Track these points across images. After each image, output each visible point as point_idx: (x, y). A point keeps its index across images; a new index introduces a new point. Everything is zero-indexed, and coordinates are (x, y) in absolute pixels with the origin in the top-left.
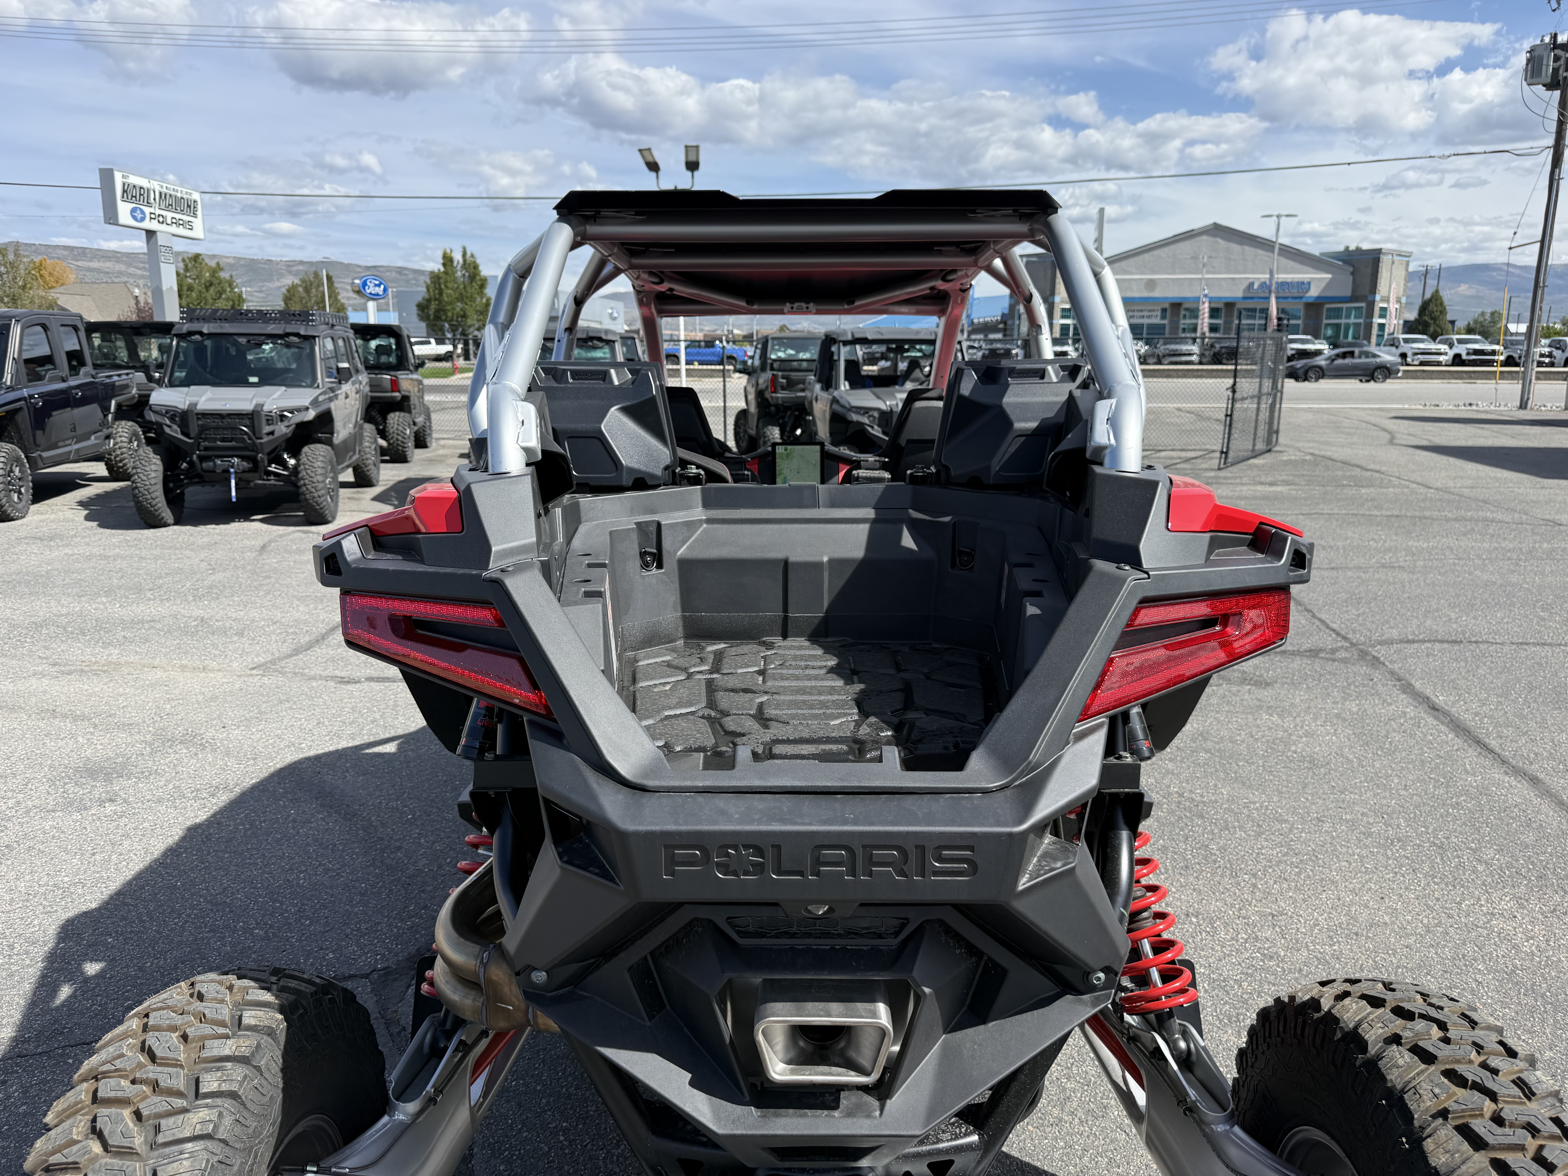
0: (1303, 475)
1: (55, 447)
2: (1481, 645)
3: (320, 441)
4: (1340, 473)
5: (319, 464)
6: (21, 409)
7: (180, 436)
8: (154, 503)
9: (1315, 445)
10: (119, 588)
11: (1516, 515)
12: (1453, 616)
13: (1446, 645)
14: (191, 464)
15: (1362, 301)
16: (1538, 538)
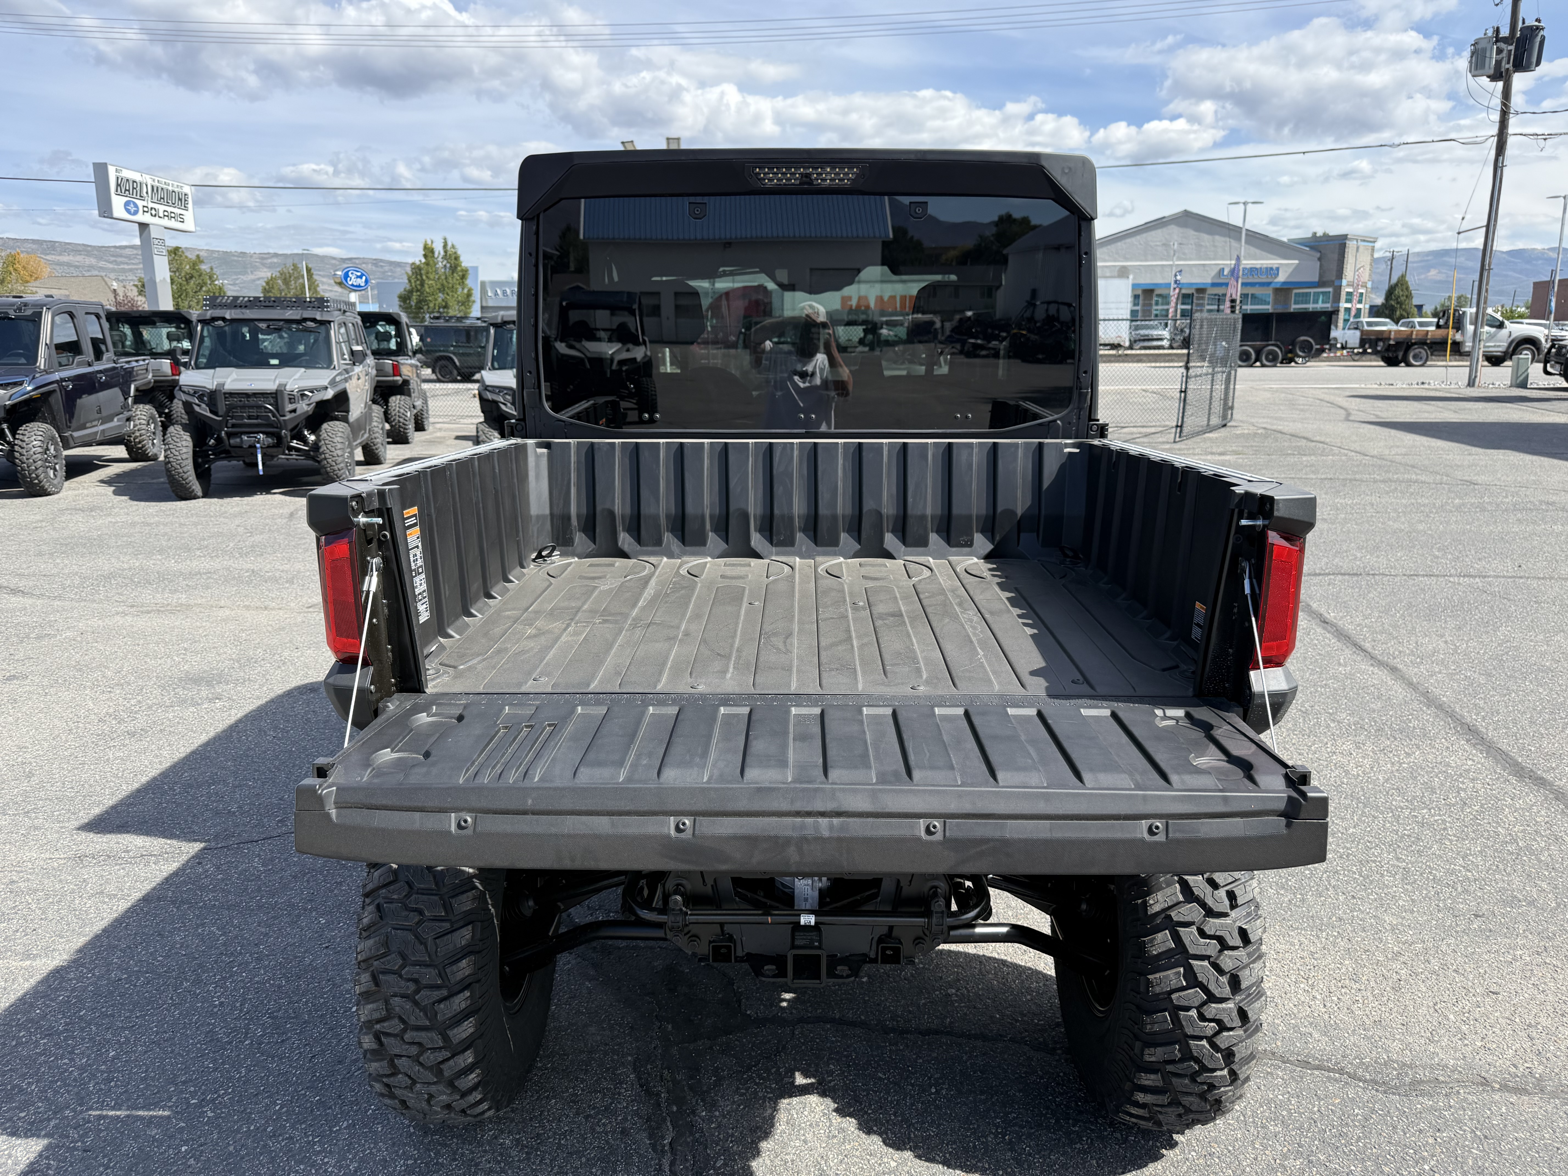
0: (1252, 446)
1: (83, 427)
2: (1377, 577)
3: (336, 419)
4: (1286, 444)
5: (338, 439)
6: (54, 391)
7: (209, 414)
8: (185, 476)
9: (1269, 420)
10: (170, 548)
11: (1438, 477)
12: (1359, 555)
13: (1347, 577)
14: (219, 440)
15: (1329, 286)
16: (1452, 495)
